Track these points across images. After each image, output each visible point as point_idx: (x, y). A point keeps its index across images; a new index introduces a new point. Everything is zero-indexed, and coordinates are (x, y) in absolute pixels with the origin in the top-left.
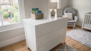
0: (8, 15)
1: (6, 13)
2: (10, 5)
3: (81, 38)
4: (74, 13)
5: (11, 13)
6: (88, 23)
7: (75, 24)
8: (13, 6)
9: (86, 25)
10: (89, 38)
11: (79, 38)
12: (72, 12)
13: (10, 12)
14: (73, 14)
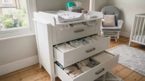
0: (13, 23)
1: (10, 21)
2: (16, 7)
3: (129, 61)
4: (117, 15)
5: (17, 20)
6: (140, 34)
7: (119, 32)
8: (20, 9)
9: (137, 37)
10: (141, 61)
11: (126, 61)
12: (114, 14)
13: (16, 18)
14: (115, 17)
